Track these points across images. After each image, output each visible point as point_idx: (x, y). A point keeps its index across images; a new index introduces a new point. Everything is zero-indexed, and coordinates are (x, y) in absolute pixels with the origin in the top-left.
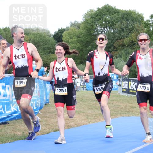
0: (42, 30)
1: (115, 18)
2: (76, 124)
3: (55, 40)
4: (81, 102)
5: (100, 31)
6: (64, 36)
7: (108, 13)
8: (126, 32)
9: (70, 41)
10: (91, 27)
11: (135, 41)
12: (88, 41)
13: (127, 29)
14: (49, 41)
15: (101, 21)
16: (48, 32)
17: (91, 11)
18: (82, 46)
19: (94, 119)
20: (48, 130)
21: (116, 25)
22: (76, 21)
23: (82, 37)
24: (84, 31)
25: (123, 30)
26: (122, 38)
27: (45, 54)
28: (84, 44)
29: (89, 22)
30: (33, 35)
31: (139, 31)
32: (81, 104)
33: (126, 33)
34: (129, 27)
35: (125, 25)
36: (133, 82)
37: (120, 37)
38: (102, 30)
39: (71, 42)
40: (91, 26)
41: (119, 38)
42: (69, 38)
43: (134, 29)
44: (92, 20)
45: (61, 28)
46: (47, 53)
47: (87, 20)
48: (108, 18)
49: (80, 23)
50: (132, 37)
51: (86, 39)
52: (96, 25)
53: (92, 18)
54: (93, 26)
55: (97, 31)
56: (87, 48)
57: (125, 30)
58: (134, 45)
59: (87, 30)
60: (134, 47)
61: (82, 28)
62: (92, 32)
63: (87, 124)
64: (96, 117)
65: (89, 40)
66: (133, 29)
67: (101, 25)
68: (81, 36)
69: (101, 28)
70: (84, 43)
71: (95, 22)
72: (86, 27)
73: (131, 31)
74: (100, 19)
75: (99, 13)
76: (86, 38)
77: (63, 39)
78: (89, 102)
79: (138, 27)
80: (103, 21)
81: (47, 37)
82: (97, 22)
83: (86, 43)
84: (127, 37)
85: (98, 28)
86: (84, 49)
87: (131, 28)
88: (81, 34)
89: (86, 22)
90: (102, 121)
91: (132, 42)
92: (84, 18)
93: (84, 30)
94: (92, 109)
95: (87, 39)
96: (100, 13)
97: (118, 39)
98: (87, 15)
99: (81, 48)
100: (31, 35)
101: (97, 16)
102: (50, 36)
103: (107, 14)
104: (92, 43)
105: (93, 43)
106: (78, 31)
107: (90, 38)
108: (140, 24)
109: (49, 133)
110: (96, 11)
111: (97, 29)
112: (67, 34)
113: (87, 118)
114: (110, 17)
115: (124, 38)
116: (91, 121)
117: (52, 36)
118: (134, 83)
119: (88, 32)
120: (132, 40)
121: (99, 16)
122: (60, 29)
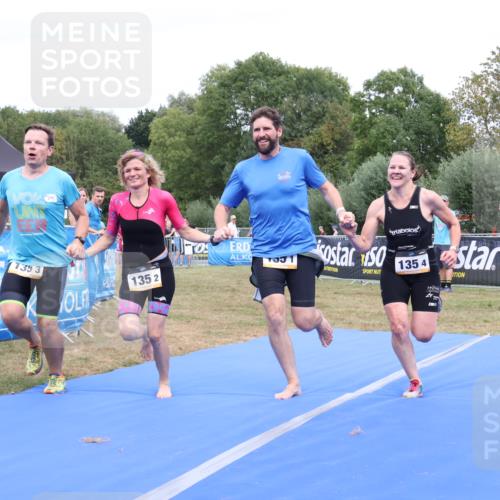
0: (99, 115)
1: (278, 87)
2: (180, 349)
3: (130, 140)
4: (194, 295)
5: (242, 119)
6: (153, 131)
7: (261, 74)
8: (306, 122)
9: (168, 143)
10: (222, 108)
11: (329, 145)
12: (212, 144)
13: (309, 113)
14: (116, 142)
15: (244, 92)
16: (114, 120)
17: (221, 68)
18: (197, 156)
19: (226, 335)
20: (109, 361)
21: (281, 103)
22: (182, 94)
23: (198, 133)
24: (203, 119)
25: (299, 116)
26: (296, 136)
27: (107, 174)
28: (203, 150)
29: (217, 96)
30: (75, 127)
31: (339, 120)
32: (193, 299)
33: (305, 125)
34: (315, 109)
35: (304, 105)
36: (321, 244)
37: (293, 134)
38: (247, 115)
39: (172, 145)
40: (220, 105)
41: (290, 135)
42: (164, 134)
43: (327, 115)
44: (222, 90)
45: (147, 110)
46: (110, 173)
47: (210, 92)
48: (262, 86)
49: (194, 97)
50: (320, 136)
51: (208, 138)
52: (234, 104)
53: (222, 85)
54: (225, 106)
55: (236, 117)
56: (212, 162)
57: (304, 117)
58: (326, 153)
59: (211, 115)
60: (326, 159)
61: (198, 110)
62: (222, 122)
63: (206, 348)
64: (229, 331)
65: (216, 141)
66: (324, 115)
67: (246, 105)
68: (196, 130)
69: (247, 110)
70: (203, 146)
71: (230, 97)
72: (209, 108)
73: (318, 118)
74: (242, 88)
75: (240, 74)
76: (209, 134)
77: (150, 138)
78: (215, 294)
79: (337, 109)
80: (250, 95)
81: (111, 133)
82: (236, 97)
83: (209, 149)
84: (308, 134)
85: (239, 112)
86: (204, 163)
87: (319, 112)
88: (196, 126)
89: (208, 96)
90: (245, 341)
91: (322, 145)
92: (202, 85)
93: (203, 115)
94: (221, 310)
95: (211, 140)
96: (243, 73)
97: (287, 137)
98: (211, 77)
99: (195, 159)
100: (71, 128)
101: (235, 81)
102: (119, 131)
103: (260, 77)
104: (222, 149)
105: (226, 147)
106: (188, 118)
107: (219, 136)
108: (341, 103)
109: (111, 370)
110: (233, 70)
111: (236, 113)
112: (161, 126)
113: (209, 332)
114: (268, 85)
115: (301, 136)
116: (218, 340)
117: (123, 131)
118: (323, 246)
119: (214, 122)
120: (320, 141)
121: (241, 80)
122: (144, 111)
